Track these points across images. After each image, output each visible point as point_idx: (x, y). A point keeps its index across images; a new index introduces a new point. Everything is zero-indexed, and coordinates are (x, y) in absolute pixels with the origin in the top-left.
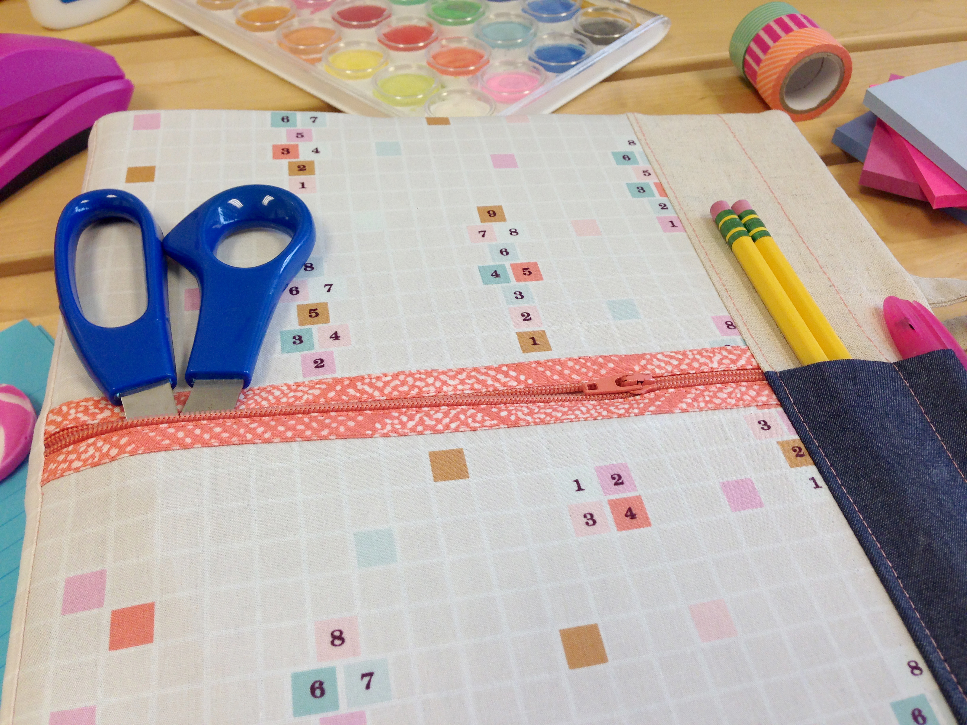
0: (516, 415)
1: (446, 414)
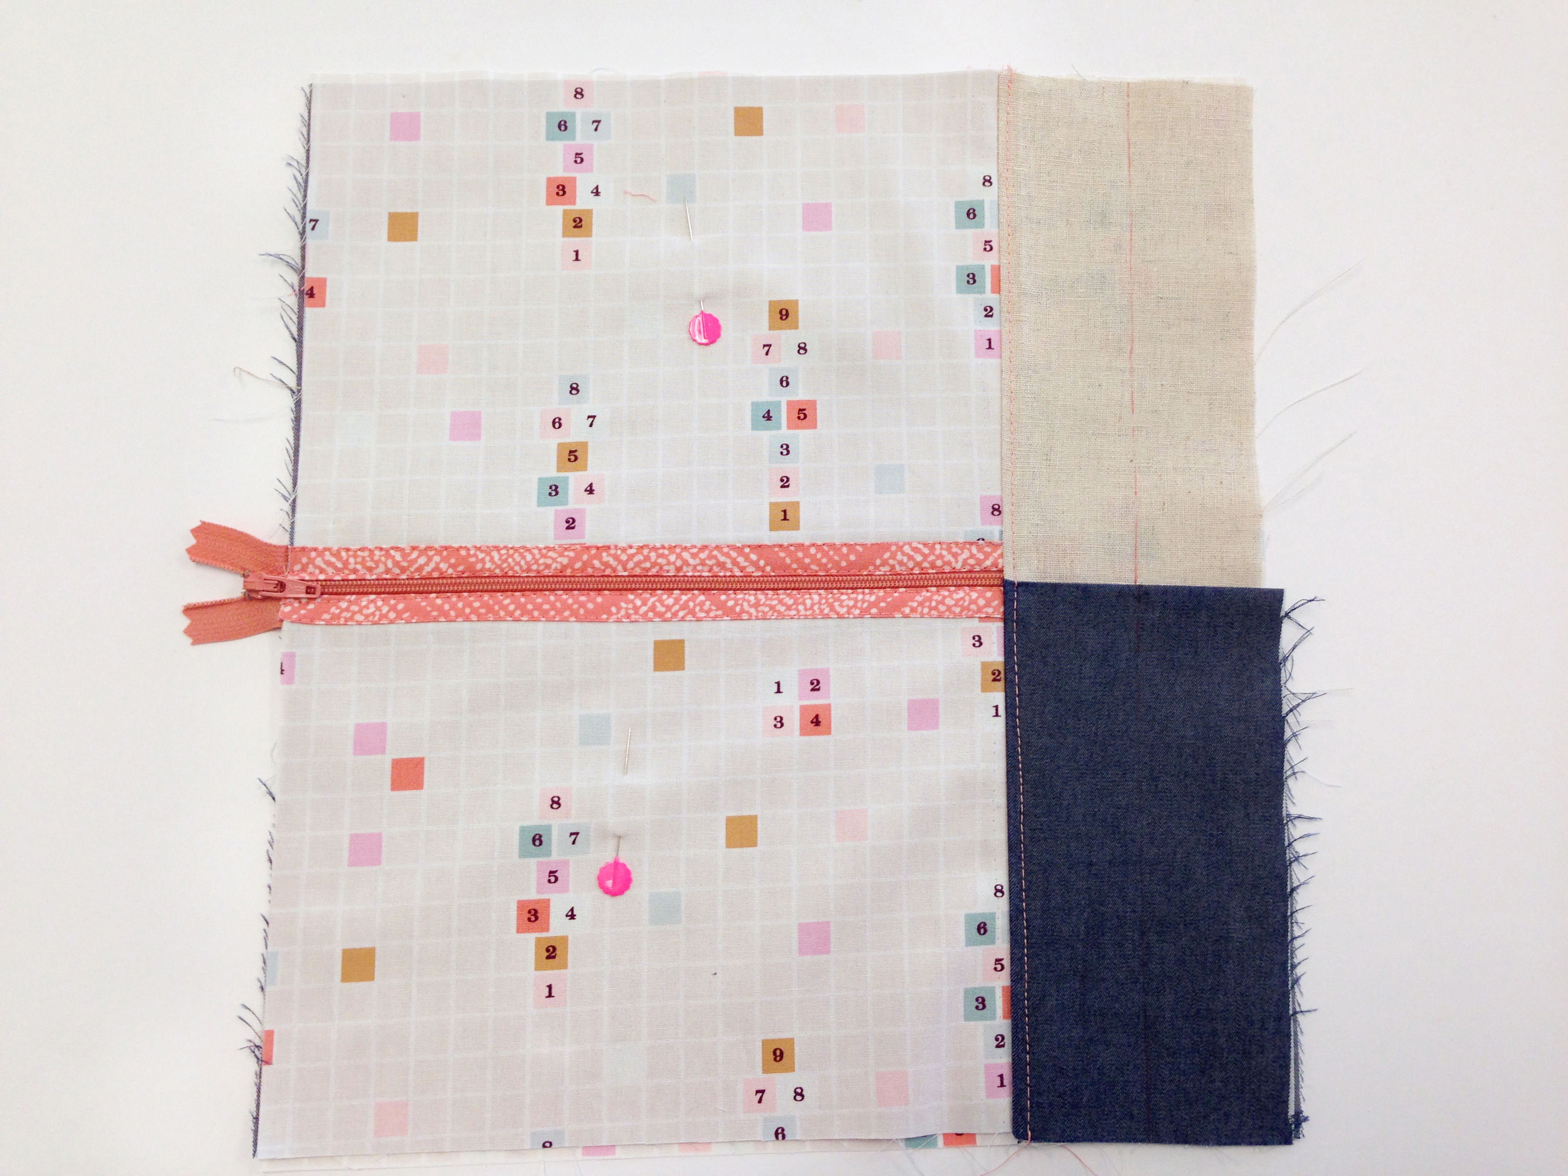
0: (742, 605)
1: (677, 601)
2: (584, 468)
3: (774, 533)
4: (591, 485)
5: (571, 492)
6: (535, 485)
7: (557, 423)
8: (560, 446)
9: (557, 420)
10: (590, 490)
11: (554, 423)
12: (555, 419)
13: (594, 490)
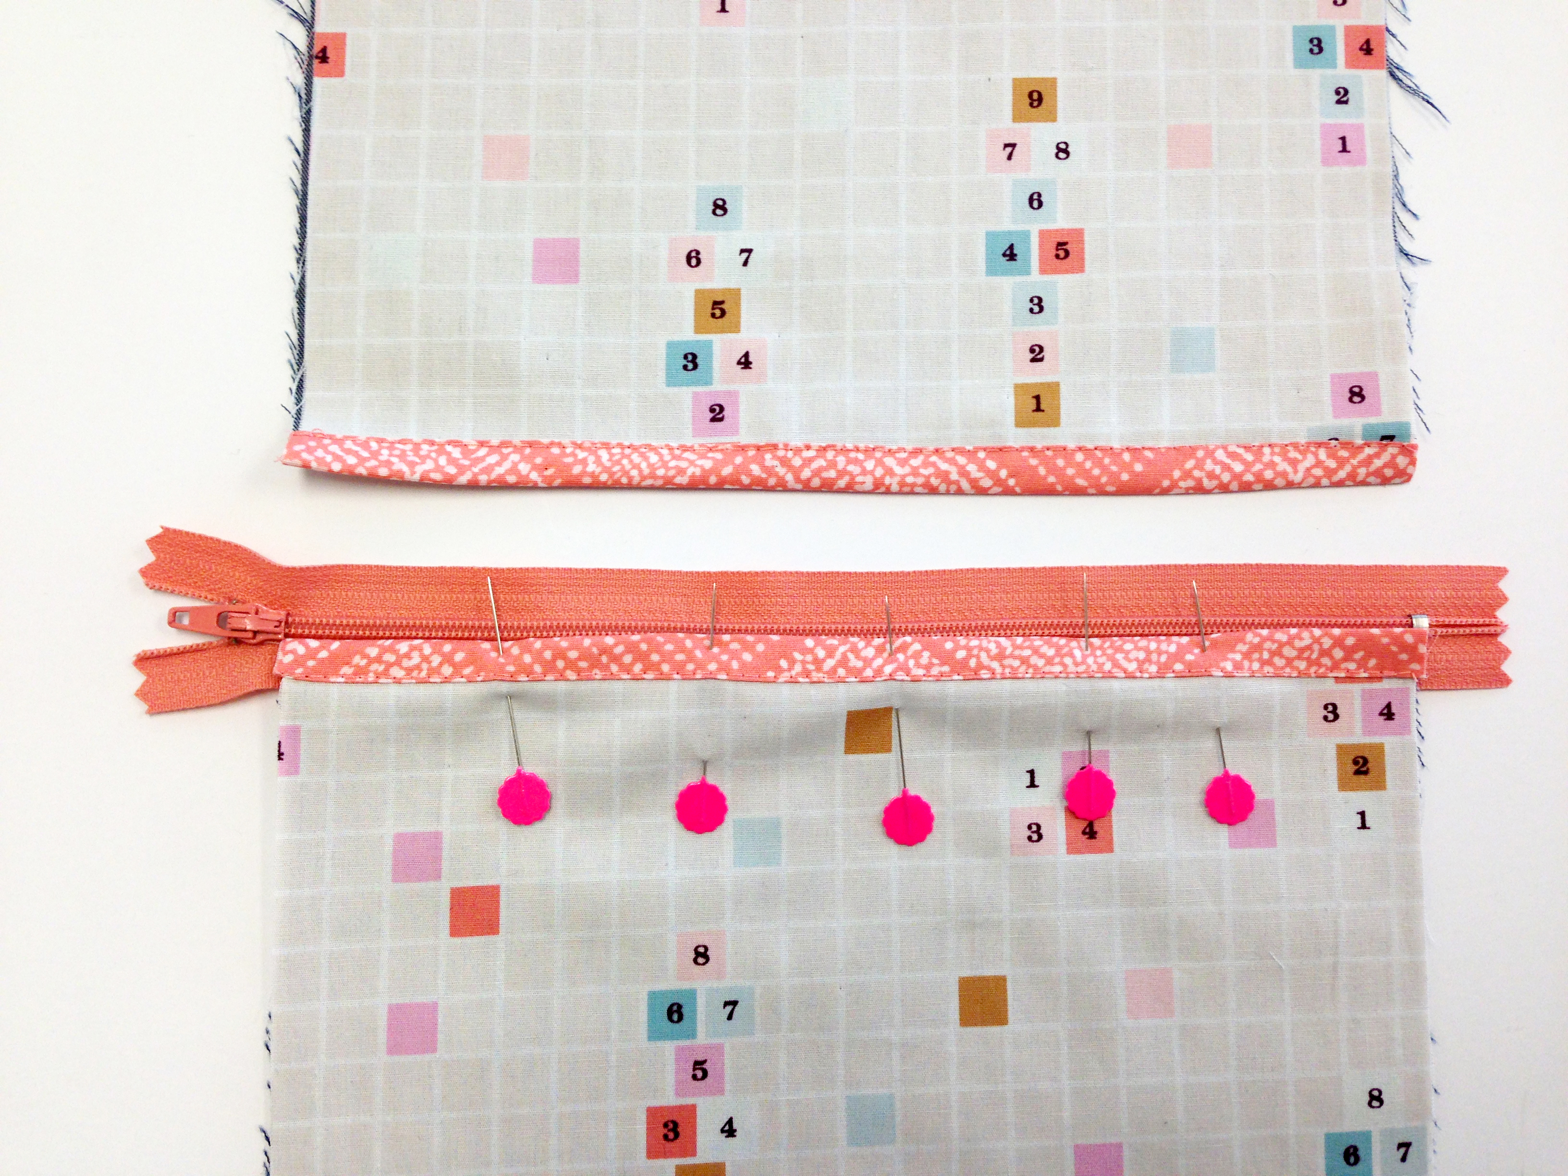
0: (978, 657)
2: (735, 328)
3: (1021, 431)
4: (747, 355)
5: (716, 364)
6: (662, 351)
7: (693, 259)
8: (700, 294)
9: (693, 254)
10: (745, 362)
11: (689, 258)
12: (691, 251)
13: (751, 363)
